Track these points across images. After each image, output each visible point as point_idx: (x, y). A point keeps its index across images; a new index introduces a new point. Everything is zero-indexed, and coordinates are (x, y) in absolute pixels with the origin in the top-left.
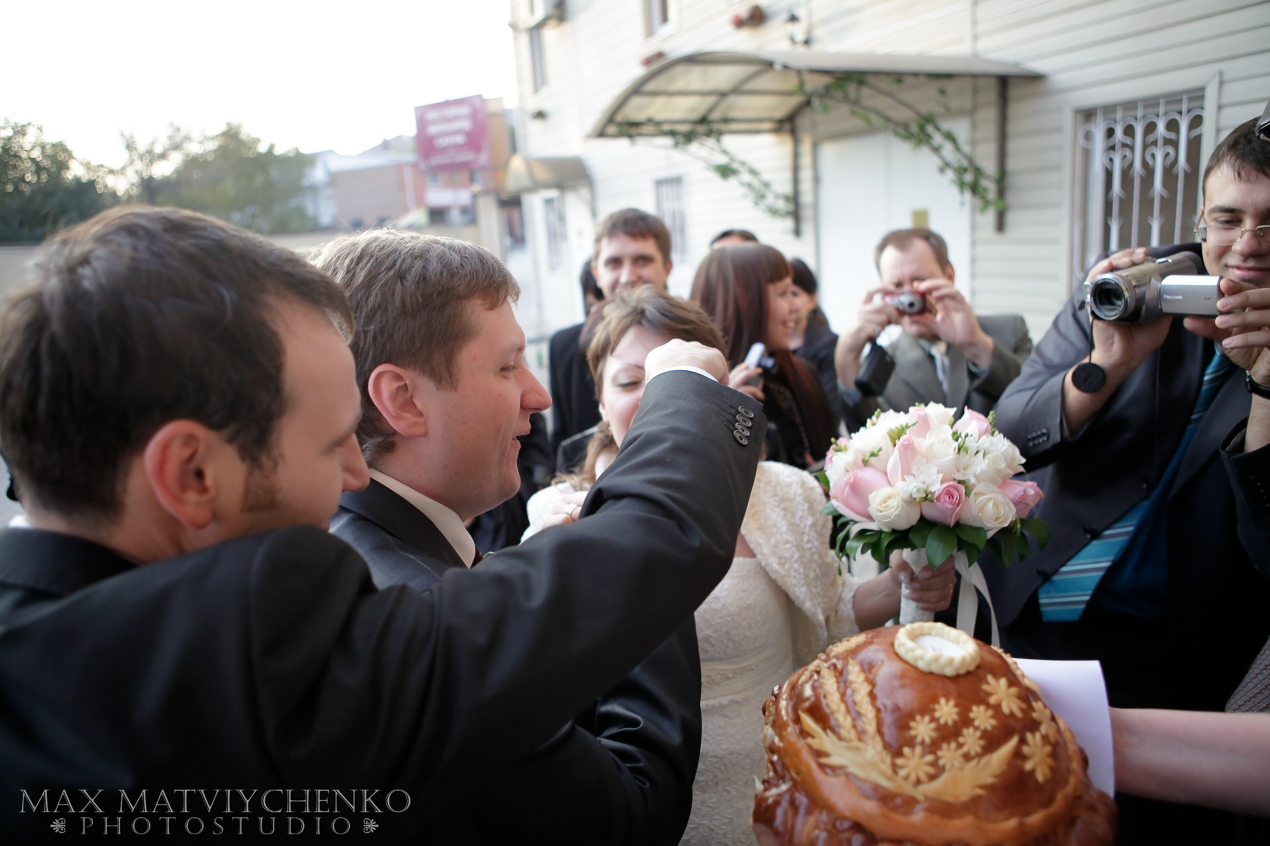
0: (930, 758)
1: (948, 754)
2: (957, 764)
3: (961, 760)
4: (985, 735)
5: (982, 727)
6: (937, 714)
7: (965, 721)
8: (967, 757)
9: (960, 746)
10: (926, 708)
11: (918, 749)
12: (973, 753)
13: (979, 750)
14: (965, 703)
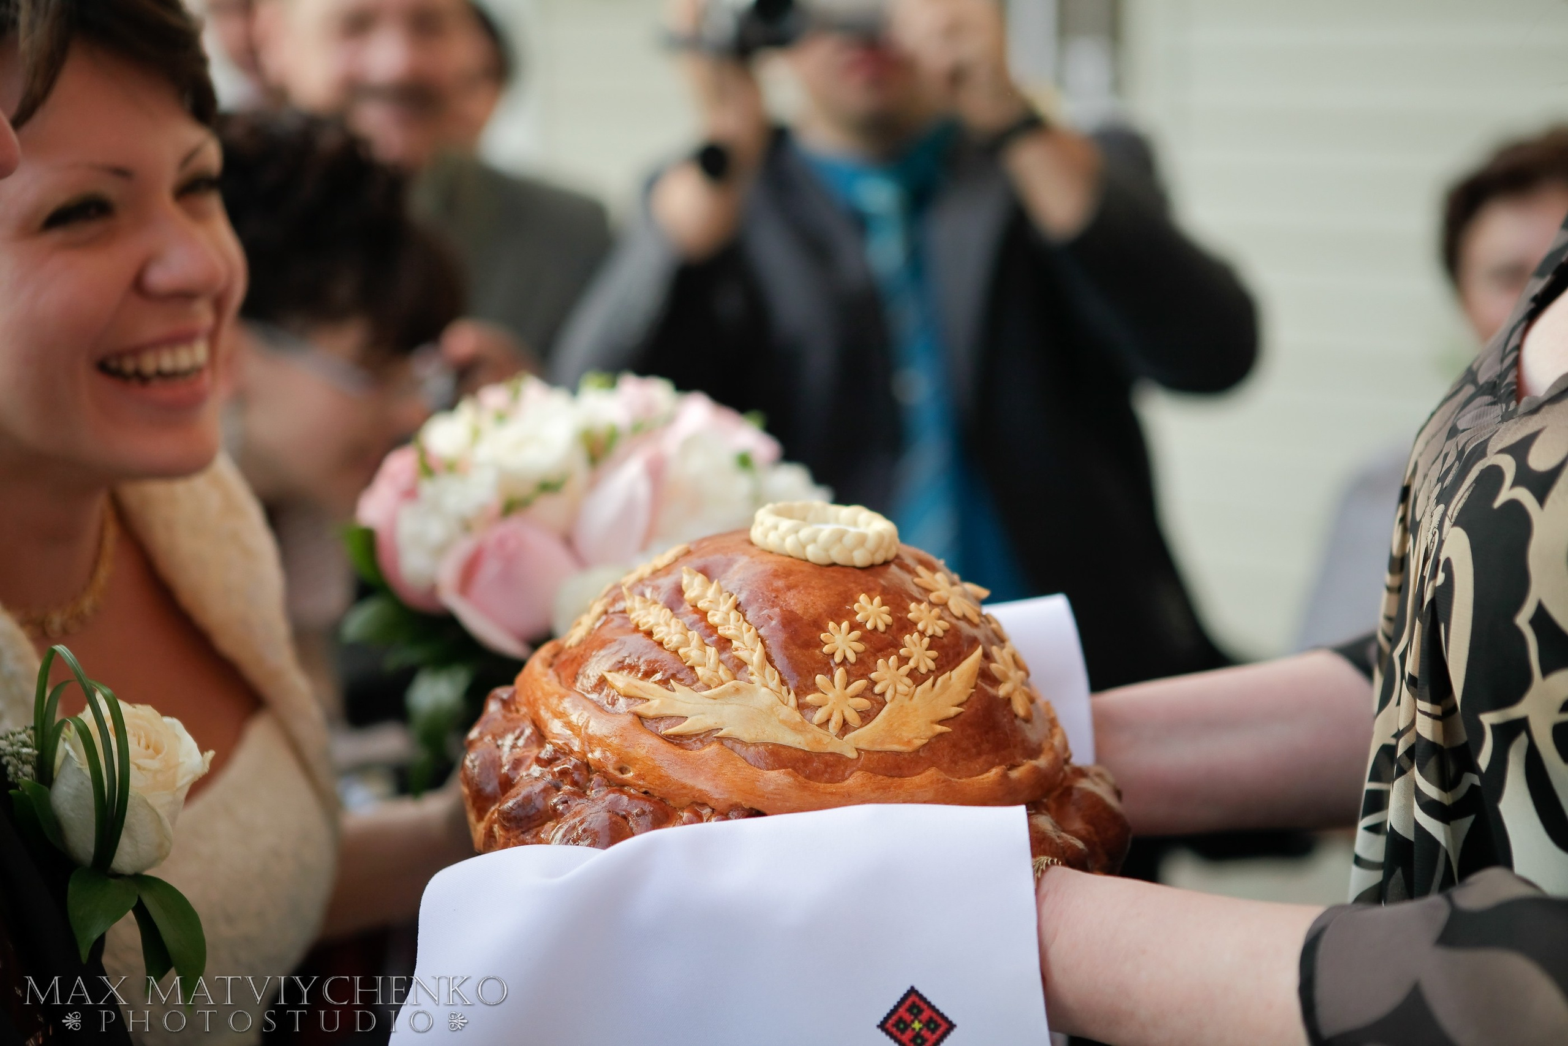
0: (860, 684)
1: (886, 672)
2: (901, 688)
3: (908, 681)
4: (935, 642)
5: (929, 632)
6: (859, 618)
7: (903, 625)
8: (916, 677)
9: (904, 660)
10: (840, 611)
11: (839, 673)
12: (923, 670)
13: (932, 665)
14: (896, 600)
